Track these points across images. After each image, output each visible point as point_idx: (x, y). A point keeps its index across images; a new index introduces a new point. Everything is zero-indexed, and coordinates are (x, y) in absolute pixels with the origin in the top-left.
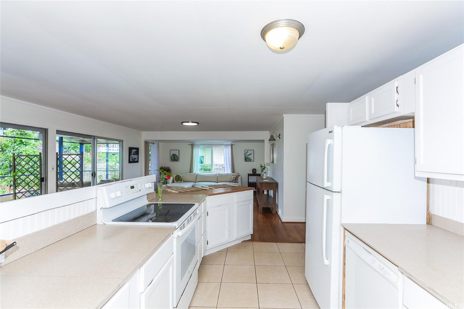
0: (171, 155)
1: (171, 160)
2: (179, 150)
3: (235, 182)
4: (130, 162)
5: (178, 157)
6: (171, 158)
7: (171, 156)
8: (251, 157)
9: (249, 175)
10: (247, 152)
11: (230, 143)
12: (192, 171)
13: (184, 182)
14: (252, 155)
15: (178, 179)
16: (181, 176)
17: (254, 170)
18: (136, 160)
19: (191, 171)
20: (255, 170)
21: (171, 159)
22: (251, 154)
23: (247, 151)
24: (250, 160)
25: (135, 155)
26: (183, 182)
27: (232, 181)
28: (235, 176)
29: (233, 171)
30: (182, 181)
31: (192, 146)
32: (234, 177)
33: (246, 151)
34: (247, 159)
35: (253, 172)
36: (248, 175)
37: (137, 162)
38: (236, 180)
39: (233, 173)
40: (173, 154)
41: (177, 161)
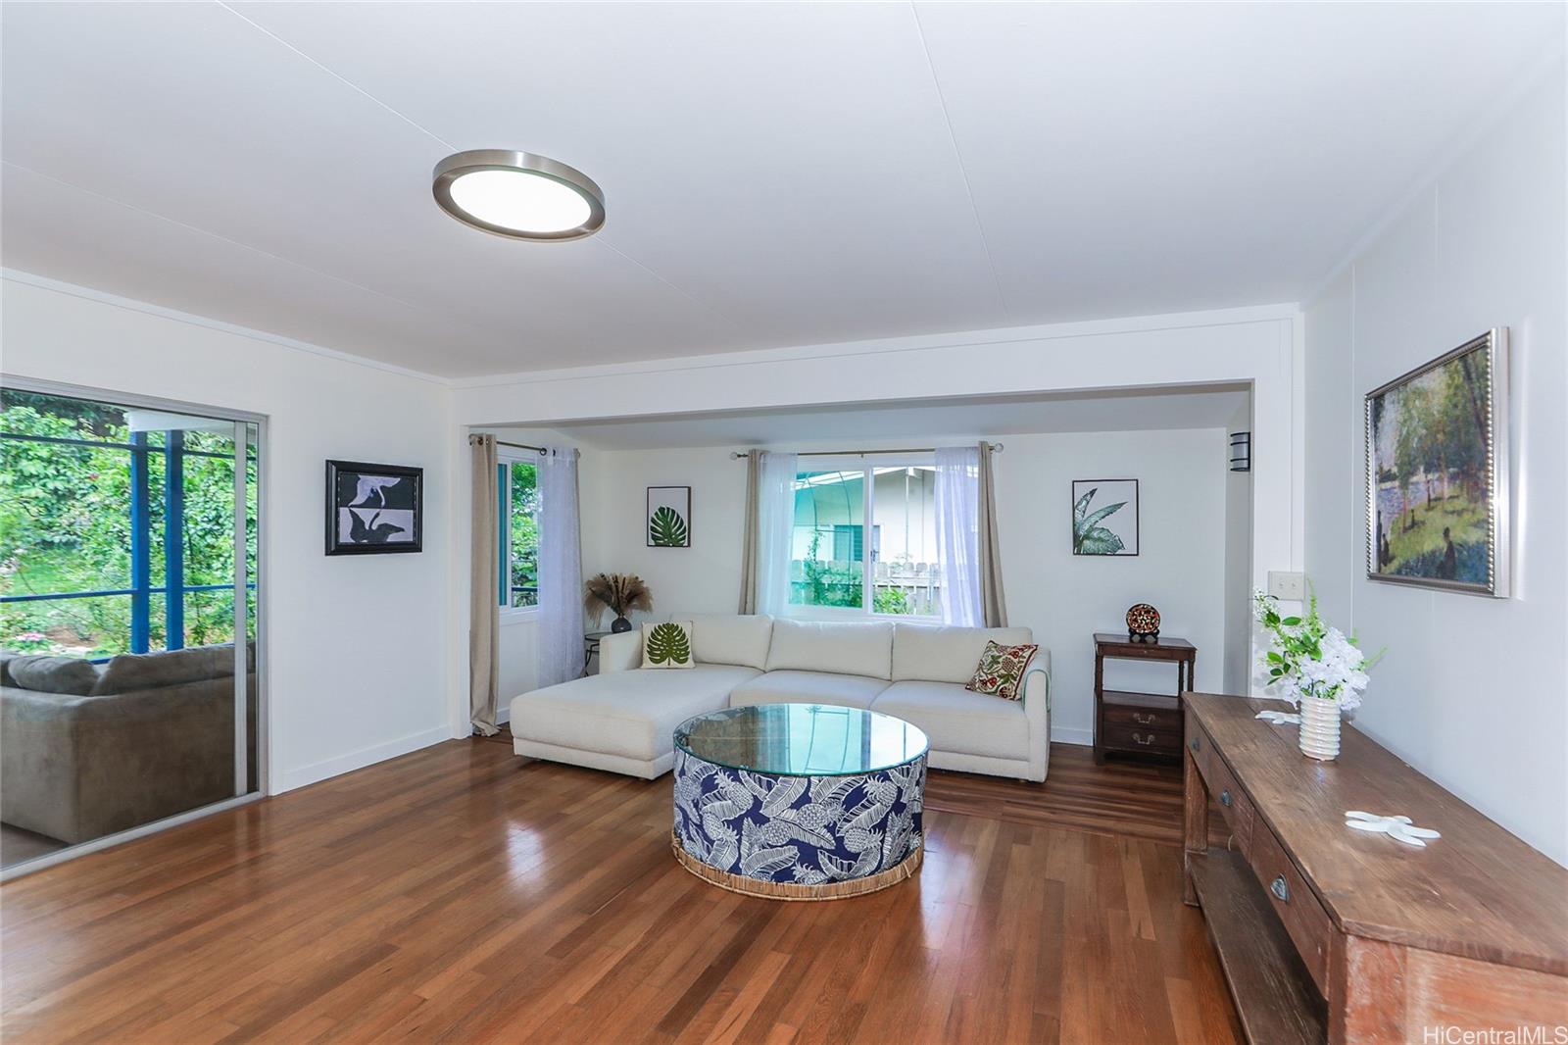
0: (652, 515)
1: (652, 542)
2: (689, 488)
3: (1003, 695)
4: (335, 548)
5: (686, 524)
6: (652, 528)
7: (653, 521)
8: (1119, 526)
9: (1106, 649)
10: (1092, 493)
11: (974, 440)
12: (749, 606)
13: (698, 662)
14: (1127, 513)
15: (669, 645)
16: (687, 630)
17: (1144, 619)
18: (392, 538)
19: (747, 604)
20: (1152, 612)
21: (654, 537)
22: (1121, 505)
23: (1091, 486)
24: (1113, 549)
25: (385, 507)
26: (690, 663)
27: (984, 683)
28: (1003, 649)
29: (994, 616)
30: (686, 660)
31: (755, 461)
32: (995, 660)
33: (1082, 490)
34: (1087, 537)
35: (1132, 632)
36: (1093, 649)
37: (414, 547)
38: (1007, 678)
39: (997, 624)
40: (662, 510)
41: (681, 546)
